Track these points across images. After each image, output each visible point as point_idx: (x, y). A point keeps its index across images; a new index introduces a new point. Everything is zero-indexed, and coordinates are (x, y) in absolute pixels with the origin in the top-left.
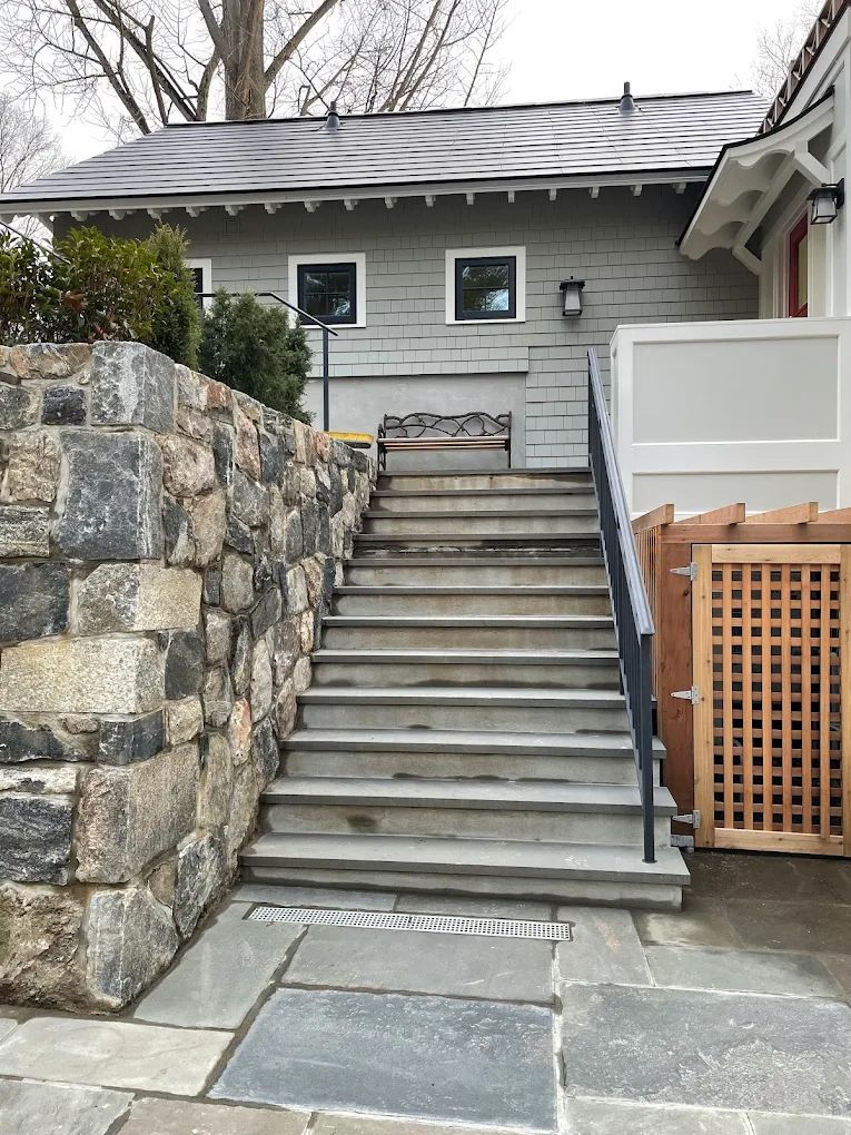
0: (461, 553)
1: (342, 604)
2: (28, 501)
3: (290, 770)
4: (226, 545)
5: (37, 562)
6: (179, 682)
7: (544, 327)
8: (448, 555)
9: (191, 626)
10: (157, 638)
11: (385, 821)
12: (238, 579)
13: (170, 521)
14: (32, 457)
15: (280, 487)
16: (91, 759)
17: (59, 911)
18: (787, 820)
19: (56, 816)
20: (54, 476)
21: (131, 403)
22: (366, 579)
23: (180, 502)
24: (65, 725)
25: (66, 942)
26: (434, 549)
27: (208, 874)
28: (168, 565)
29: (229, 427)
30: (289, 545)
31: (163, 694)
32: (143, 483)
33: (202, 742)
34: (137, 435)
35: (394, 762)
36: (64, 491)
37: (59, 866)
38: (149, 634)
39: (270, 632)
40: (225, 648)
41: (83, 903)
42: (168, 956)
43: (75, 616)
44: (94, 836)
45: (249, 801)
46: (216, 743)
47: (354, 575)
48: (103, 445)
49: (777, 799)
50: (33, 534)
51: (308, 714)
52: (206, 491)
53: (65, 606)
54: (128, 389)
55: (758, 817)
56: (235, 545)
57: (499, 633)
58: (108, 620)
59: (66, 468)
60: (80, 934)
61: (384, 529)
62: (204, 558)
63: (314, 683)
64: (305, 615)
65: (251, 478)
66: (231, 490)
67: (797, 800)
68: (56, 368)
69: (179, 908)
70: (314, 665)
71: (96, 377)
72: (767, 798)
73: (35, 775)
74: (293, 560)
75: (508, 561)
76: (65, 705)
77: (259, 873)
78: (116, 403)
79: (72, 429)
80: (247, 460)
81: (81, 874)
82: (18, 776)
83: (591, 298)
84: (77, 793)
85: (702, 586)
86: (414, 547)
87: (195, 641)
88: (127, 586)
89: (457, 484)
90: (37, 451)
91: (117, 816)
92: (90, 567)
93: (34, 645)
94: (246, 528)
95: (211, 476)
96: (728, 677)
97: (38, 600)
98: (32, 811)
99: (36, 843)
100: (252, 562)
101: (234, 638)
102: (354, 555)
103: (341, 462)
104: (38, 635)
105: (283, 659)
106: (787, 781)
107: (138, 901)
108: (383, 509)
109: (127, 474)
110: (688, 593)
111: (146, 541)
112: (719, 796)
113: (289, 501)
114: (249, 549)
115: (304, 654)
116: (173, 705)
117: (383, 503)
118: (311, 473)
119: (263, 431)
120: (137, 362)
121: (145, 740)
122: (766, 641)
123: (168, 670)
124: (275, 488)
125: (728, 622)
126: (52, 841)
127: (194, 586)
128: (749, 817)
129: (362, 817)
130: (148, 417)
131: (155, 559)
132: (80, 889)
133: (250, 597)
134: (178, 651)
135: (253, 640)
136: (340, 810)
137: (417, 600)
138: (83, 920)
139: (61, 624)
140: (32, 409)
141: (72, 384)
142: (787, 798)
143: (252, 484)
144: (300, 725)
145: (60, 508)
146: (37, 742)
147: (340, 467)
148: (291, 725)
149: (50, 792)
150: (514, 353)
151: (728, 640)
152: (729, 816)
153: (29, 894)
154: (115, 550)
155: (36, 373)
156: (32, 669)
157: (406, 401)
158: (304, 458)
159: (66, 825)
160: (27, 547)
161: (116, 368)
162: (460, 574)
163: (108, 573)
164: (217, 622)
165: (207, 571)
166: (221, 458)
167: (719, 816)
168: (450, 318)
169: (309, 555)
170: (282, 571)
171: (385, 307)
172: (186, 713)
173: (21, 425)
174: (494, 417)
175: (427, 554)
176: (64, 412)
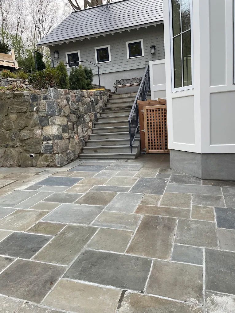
0: (121, 110)
1: (99, 120)
2: (43, 110)
3: (87, 145)
4: (70, 113)
5: (45, 117)
6: (64, 131)
7: (148, 57)
8: (119, 110)
9: (65, 123)
10: (60, 125)
11: (99, 151)
12: (73, 118)
13: (60, 111)
14: (43, 104)
15: (81, 102)
16: (54, 140)
17: (53, 157)
18: (159, 148)
19: (51, 146)
20: (45, 106)
21: (53, 96)
22: (104, 116)
23: (61, 108)
24: (50, 136)
25: (54, 160)
26: (116, 109)
27: (72, 155)
28: (60, 116)
29: (69, 96)
30: (84, 111)
31: (61, 132)
32: (55, 106)
33: (69, 139)
34: (54, 100)
35: (101, 143)
36: (47, 108)
37: (52, 152)
38: (58, 125)
39: (81, 125)
40: (72, 127)
41: (55, 156)
42: (66, 163)
43: (50, 123)
44: (55, 148)
45: (79, 148)
46: (71, 140)
47: (102, 115)
48: (50, 102)
49: (158, 145)
50: (44, 114)
51: (91, 137)
52: (65, 106)
53: (49, 122)
54: (52, 94)
55: (155, 148)
56: (72, 112)
57: (122, 123)
58: (53, 123)
59: (47, 105)
60: (55, 159)
61: (109, 106)
62: (66, 115)
63: (92, 133)
64: (89, 122)
65: (74, 102)
66: (70, 105)
67: (161, 145)
68: (44, 92)
69: (68, 158)
70: (92, 130)
71: (48, 93)
72: (156, 146)
73: (48, 142)
74: (86, 114)
75: (127, 111)
76: (50, 134)
77: (81, 157)
78: (51, 97)
79: (47, 100)
80: (73, 100)
81: (54, 153)
82: (46, 142)
83: (157, 49)
84: (53, 144)
85: (145, 113)
86: (113, 109)
87: (67, 126)
88: (55, 119)
89: (124, 96)
90: (43, 103)
91: (57, 146)
92: (51, 117)
93: (46, 127)
94: (74, 110)
95: (66, 103)
96: (150, 127)
97: (46, 121)
98: (48, 146)
99: (49, 149)
100: (76, 115)
101: (73, 126)
102: (103, 112)
103: (97, 95)
104: (46, 126)
105: (85, 129)
106: (159, 143)
107: (61, 156)
108: (110, 102)
109: (53, 105)
110: (143, 114)
111: (57, 114)
112: (149, 146)
113: (84, 104)
114: (75, 113)
115: (90, 129)
116: (63, 134)
117: (110, 101)
118: (89, 99)
119: (76, 94)
120: (53, 91)
121: (60, 137)
122: (155, 121)
123: (62, 130)
124: (80, 103)
125: (149, 119)
126: (51, 149)
127: (65, 119)
128: (154, 148)
129: (95, 150)
130: (55, 98)
131: (58, 116)
132: (55, 154)
133: (76, 120)
134: (63, 127)
135: (77, 126)
136: (93, 150)
137: (111, 119)
138: (55, 157)
139: (49, 125)
140: (42, 98)
141: (46, 95)
142: (159, 145)
143: (75, 103)
144: (89, 139)
145: (47, 110)
146: (48, 138)
147: (97, 96)
148: (87, 139)
149: (50, 144)
150: (142, 64)
151: (149, 121)
152: (151, 149)
153: (49, 155)
154: (53, 115)
155: (42, 93)
156: (46, 130)
157: (120, 77)
158: (87, 96)
159: (52, 147)
160: (44, 115)
161: (50, 92)
162: (119, 113)
163: (53, 118)
164: (69, 123)
165: (67, 117)
166: (68, 100)
167: (149, 149)
168: (128, 57)
169: (90, 112)
170: (83, 116)
171: (114, 56)
172: (66, 135)
173: (41, 100)
174: (138, 78)
175: (115, 110)
176: (45, 98)
